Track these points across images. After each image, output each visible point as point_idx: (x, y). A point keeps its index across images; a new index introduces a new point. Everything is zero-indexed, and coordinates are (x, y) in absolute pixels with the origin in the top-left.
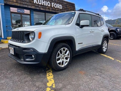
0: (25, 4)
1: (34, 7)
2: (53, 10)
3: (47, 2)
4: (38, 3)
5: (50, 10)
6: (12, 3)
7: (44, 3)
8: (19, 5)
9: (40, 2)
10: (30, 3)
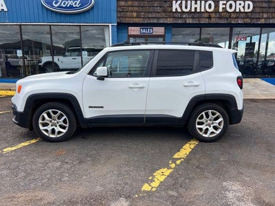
0: (153, 18)
1: (172, 19)
2: (220, 18)
3: (206, 2)
4: (181, 9)
5: (213, 21)
6: (130, 19)
7: (198, 6)
8: (141, 21)
9: (186, 7)
10: (164, 14)
